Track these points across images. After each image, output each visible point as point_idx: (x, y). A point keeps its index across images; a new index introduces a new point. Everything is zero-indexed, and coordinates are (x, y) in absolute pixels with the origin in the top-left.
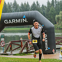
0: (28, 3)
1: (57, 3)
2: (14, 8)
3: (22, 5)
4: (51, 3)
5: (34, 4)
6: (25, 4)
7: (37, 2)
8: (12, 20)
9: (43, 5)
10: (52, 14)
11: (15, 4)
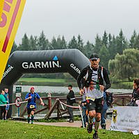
0: (63, 38)
1: (111, 40)
2: (40, 45)
3: (54, 40)
4: (102, 39)
5: (74, 40)
6: (59, 39)
7: (79, 38)
8: (36, 63)
9: (88, 43)
10: (104, 59)
11: (42, 38)
